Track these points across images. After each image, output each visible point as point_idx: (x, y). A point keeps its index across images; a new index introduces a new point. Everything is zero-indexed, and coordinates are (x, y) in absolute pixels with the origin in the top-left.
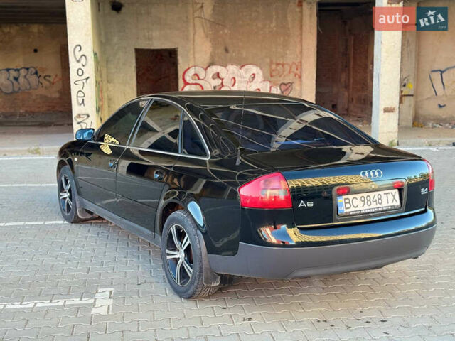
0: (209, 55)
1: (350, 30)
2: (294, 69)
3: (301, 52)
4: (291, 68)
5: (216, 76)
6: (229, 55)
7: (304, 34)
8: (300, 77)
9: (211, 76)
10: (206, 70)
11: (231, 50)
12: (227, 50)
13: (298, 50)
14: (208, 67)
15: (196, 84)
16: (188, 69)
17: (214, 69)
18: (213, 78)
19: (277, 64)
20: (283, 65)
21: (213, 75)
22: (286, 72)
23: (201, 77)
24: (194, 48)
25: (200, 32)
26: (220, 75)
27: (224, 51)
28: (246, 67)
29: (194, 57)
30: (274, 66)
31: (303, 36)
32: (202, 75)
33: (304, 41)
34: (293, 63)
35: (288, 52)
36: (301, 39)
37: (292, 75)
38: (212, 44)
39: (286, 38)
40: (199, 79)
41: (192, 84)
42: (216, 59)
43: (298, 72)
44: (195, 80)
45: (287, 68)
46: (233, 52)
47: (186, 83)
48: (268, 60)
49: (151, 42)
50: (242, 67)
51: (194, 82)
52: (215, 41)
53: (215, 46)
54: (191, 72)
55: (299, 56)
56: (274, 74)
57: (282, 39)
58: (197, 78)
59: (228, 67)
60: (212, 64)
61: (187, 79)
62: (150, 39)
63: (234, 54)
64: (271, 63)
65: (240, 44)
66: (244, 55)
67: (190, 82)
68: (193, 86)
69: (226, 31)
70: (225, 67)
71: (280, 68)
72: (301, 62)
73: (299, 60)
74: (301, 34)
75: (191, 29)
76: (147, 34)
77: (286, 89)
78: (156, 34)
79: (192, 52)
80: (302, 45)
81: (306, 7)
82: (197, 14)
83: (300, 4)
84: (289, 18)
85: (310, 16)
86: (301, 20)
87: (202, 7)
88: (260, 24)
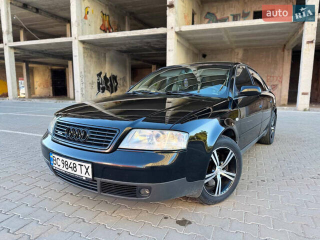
2: (279, 79)
3: (282, 72)
4: (277, 78)
8: (281, 82)
13: (281, 70)
19: (270, 77)
20: (273, 77)
22: (275, 80)
30: (269, 78)
33: (284, 66)
34: (278, 76)
35: (276, 71)
37: (277, 81)
39: (276, 65)
43: (281, 80)
45: (275, 78)
48: (266, 75)
56: (269, 81)
57: (273, 66)
64: (268, 76)
71: (272, 78)
72: (282, 76)
74: (283, 64)
77: (274, 88)
81: (286, 52)
82: (236, 57)
83: (284, 51)
84: (278, 57)
85: (288, 55)
86: (283, 57)
87: (238, 54)
88: (263, 60)
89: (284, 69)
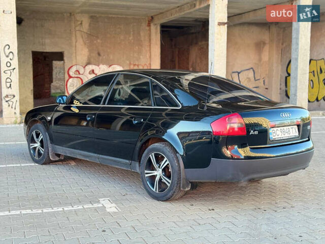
0: (87, 57)
1: (175, 45)
3: (150, 57)
4: (143, 67)
5: (91, 72)
6: (101, 58)
7: (152, 45)
9: (88, 72)
10: (84, 67)
11: (102, 54)
12: (99, 54)
13: (148, 56)
14: (86, 65)
15: (77, 77)
16: (72, 67)
17: (90, 67)
18: (90, 73)
19: (134, 65)
20: (138, 66)
21: (90, 72)
23: (81, 73)
24: (76, 53)
25: (80, 41)
26: (95, 72)
27: (97, 55)
28: (113, 66)
29: (76, 59)
30: (132, 67)
31: (152, 46)
32: (82, 71)
33: (152, 49)
34: (146, 64)
36: (150, 48)
38: (89, 50)
39: (140, 47)
40: (79, 74)
41: (74, 77)
42: (92, 60)
44: (77, 74)
45: (141, 67)
46: (104, 56)
47: (70, 77)
48: (128, 62)
49: (44, 47)
50: (110, 66)
51: (76, 76)
52: (91, 47)
53: (90, 51)
54: (74, 69)
55: (149, 60)
57: (137, 48)
58: (78, 73)
59: (100, 66)
60: (88, 63)
61: (71, 73)
62: (43, 44)
63: (104, 57)
64: (130, 64)
65: (109, 51)
66: (111, 57)
67: (73, 76)
68: (75, 79)
69: (99, 41)
70: (98, 66)
71: (136, 67)
72: (150, 64)
73: (149, 63)
74: (150, 46)
75: (73, 39)
76: (41, 41)
78: (47, 41)
79: (74, 55)
80: (150, 53)
81: (153, 27)
82: (77, 28)
83: (149, 25)
84: (142, 34)
85: (156, 33)
86: (150, 35)
87: (81, 24)
88: (122, 37)
89: (153, 54)
